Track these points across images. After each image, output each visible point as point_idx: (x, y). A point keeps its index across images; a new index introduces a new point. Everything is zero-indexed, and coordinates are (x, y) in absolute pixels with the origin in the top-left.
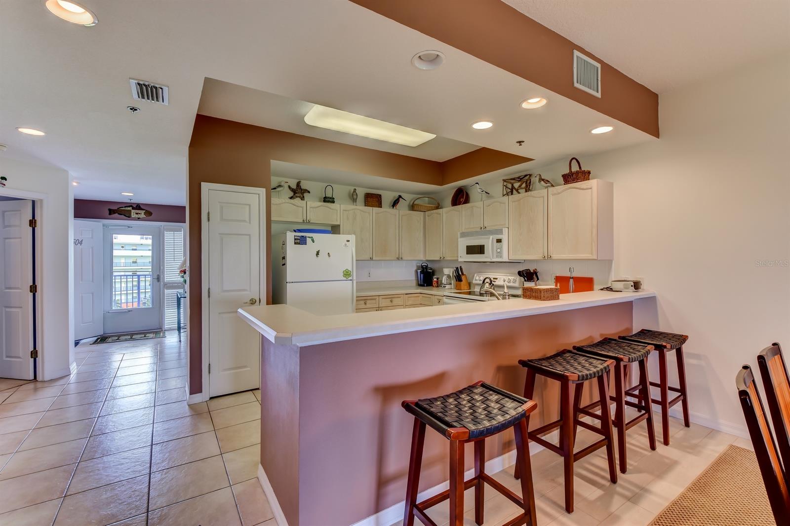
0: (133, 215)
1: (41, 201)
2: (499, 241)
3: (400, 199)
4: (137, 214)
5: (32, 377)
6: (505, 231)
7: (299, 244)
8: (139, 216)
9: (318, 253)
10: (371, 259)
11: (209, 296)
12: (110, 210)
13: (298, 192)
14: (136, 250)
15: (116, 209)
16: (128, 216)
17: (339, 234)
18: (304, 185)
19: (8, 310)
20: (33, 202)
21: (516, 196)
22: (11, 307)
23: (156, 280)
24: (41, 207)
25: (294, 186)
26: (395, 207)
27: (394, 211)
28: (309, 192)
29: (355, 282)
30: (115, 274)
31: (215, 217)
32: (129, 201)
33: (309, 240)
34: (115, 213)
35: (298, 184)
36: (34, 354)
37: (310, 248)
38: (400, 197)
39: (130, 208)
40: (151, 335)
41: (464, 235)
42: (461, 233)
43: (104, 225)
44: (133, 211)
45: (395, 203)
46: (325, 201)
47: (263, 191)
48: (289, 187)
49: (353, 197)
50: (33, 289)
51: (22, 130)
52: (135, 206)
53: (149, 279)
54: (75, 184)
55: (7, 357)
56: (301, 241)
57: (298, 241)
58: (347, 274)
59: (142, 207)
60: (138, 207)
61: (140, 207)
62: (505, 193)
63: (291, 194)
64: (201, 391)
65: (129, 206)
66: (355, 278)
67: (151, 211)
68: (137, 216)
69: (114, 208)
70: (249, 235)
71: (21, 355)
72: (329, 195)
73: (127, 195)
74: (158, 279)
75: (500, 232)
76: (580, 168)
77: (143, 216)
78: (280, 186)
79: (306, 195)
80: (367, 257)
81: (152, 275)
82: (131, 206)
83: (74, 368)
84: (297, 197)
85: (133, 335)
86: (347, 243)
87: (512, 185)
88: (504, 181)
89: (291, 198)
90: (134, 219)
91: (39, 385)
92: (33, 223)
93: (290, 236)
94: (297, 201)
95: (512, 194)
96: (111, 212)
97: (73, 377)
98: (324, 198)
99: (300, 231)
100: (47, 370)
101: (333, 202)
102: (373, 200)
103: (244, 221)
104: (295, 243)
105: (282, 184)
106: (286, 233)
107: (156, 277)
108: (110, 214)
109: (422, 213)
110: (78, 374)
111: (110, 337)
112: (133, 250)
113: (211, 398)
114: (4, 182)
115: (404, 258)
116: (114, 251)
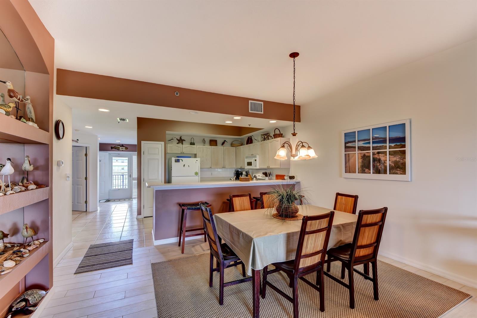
0: (121, 149)
1: (89, 147)
2: (256, 160)
3: (225, 142)
4: (122, 148)
5: (85, 211)
6: (258, 156)
7: (177, 162)
8: (123, 149)
9: (184, 166)
10: (211, 168)
11: (144, 181)
12: (111, 147)
13: (181, 141)
14: (123, 162)
15: (114, 146)
16: (118, 149)
17: (196, 158)
18: (183, 138)
19: (78, 186)
20: (86, 147)
21: (265, 141)
22: (80, 185)
23: (129, 177)
24: (89, 149)
25: (179, 139)
26: (223, 145)
27: (222, 147)
28: (185, 141)
29: (200, 177)
30: (113, 174)
31: (146, 153)
32: (118, 143)
33: (181, 161)
34: (113, 148)
35: (181, 138)
36: (86, 202)
37: (181, 163)
38: (225, 141)
39: (119, 146)
40: (127, 200)
41: (247, 157)
42: (246, 157)
43: (109, 154)
44: (120, 147)
45: (223, 144)
46: (191, 144)
47: (163, 143)
48: (177, 139)
49: (204, 141)
50: (86, 178)
51: (86, 127)
52: (121, 145)
53: (127, 176)
54: (99, 139)
55: (77, 203)
56: (177, 161)
57: (176, 161)
58: (196, 174)
59: (124, 145)
60: (122, 146)
61: (123, 145)
62: (262, 140)
63: (178, 142)
64: (141, 215)
65: (119, 145)
66: (199, 175)
67: (128, 147)
68: (122, 149)
69: (113, 146)
70: (158, 159)
71: (82, 202)
72: (192, 142)
73: (118, 142)
74: (130, 176)
75: (255, 157)
76: (280, 132)
77: (124, 149)
78: (172, 139)
79: (184, 142)
80: (209, 167)
81: (128, 175)
82: (120, 145)
83: (99, 208)
84: (180, 143)
85: (120, 199)
86: (197, 162)
87: (264, 137)
88: (262, 135)
89: (177, 143)
90: (121, 151)
91: (87, 213)
92: (86, 155)
93: (173, 159)
94: (180, 145)
95: (264, 140)
96: (112, 148)
97: (98, 211)
98: (191, 143)
99: (178, 157)
100: (90, 209)
101: (194, 145)
102: (213, 142)
103: (156, 154)
104: (175, 162)
105: (173, 138)
106: (172, 158)
107: (129, 175)
108: (111, 149)
109: (235, 148)
110: (100, 211)
111: (111, 200)
112: (122, 162)
113: (145, 217)
114: (78, 141)
115: (226, 167)
116: (113, 163)
